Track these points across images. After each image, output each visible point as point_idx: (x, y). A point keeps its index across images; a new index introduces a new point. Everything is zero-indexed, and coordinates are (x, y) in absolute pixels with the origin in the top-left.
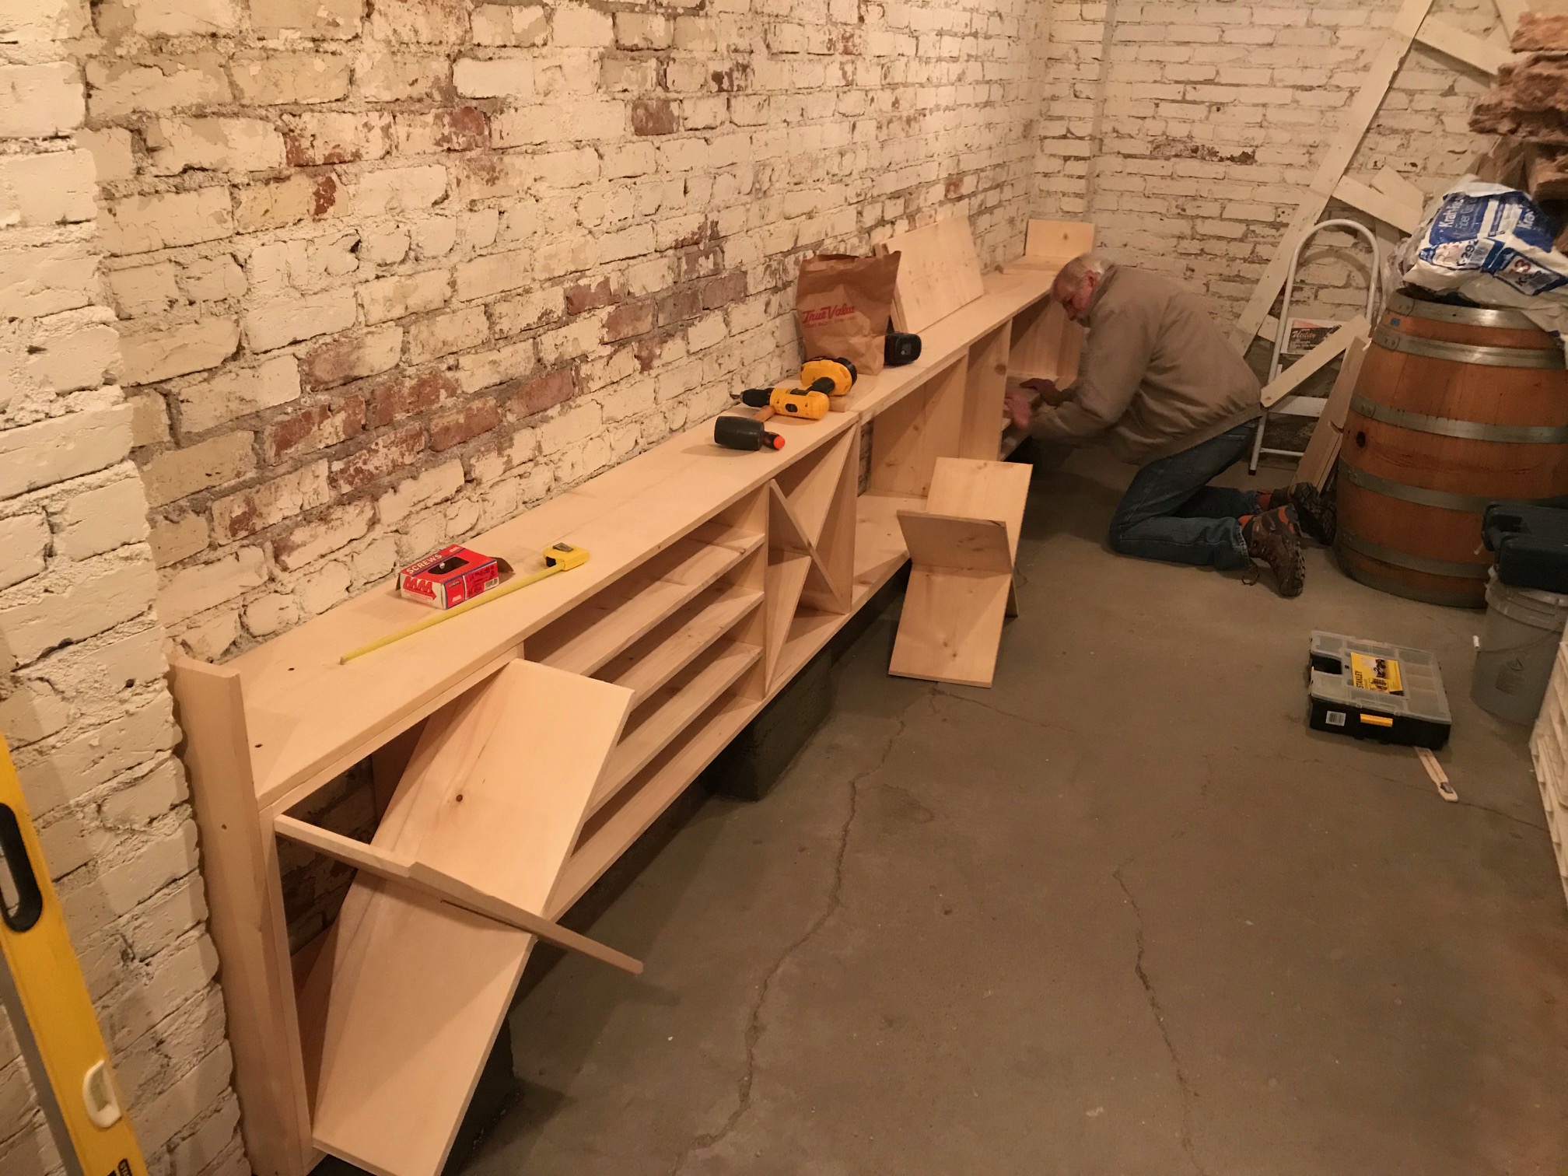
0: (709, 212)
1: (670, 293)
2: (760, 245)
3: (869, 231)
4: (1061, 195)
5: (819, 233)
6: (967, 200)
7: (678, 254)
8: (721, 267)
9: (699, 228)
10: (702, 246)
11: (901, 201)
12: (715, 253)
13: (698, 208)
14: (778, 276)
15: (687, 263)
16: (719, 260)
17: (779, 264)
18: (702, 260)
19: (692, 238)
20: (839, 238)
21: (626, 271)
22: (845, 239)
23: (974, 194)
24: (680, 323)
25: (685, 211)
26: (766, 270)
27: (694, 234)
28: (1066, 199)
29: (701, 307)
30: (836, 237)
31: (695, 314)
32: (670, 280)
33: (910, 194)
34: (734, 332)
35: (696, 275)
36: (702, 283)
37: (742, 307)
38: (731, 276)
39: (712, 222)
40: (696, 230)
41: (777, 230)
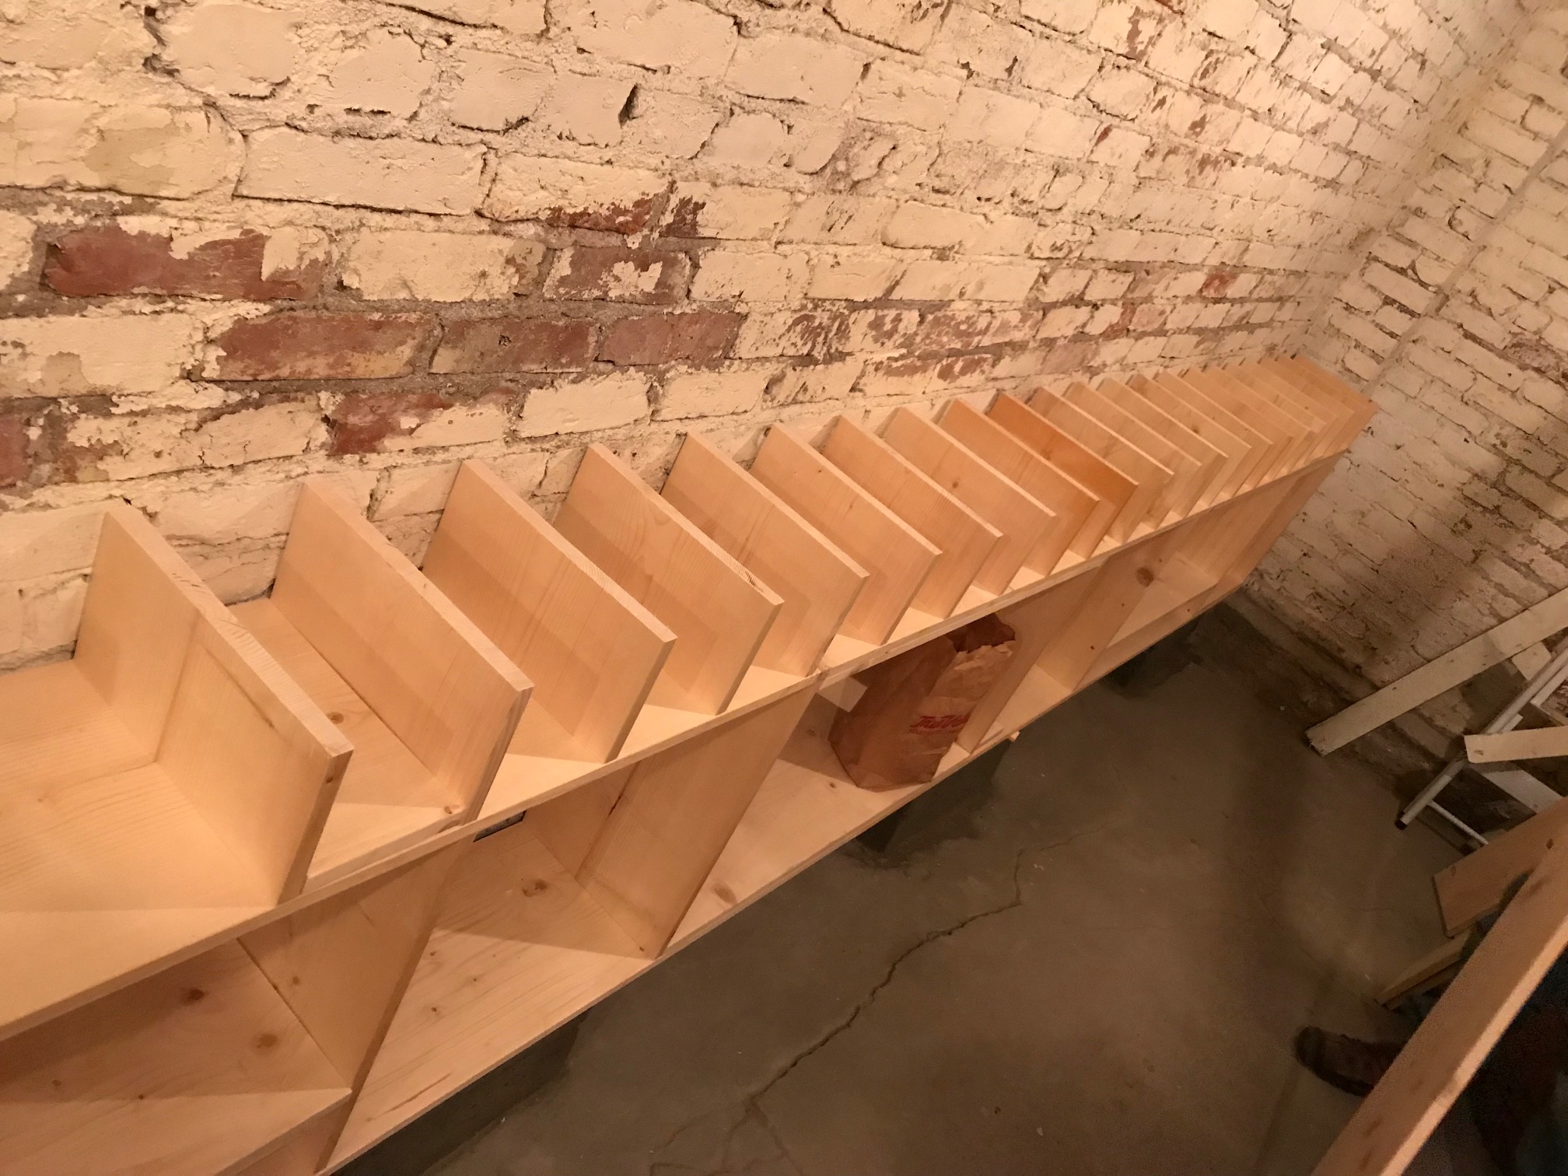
0: (686, 180)
1: (497, 314)
2: (801, 273)
3: (1046, 309)
4: (1354, 344)
5: (948, 288)
6: (1228, 305)
7: (553, 241)
8: (679, 292)
9: (637, 204)
10: (634, 242)
11: (1129, 278)
12: (670, 264)
13: (654, 161)
14: (820, 339)
15: (572, 264)
16: (678, 280)
17: (833, 319)
18: (625, 270)
19: (607, 218)
20: (985, 306)
21: (349, 237)
22: (996, 309)
23: (1242, 301)
24: (508, 376)
25: (608, 154)
26: (796, 322)
27: (617, 211)
28: (1357, 352)
29: (590, 353)
30: (979, 303)
31: (562, 366)
32: (502, 285)
33: (1148, 273)
34: (665, 414)
35: (597, 293)
36: (608, 314)
37: (706, 376)
38: (697, 317)
39: (684, 203)
40: (630, 206)
41: (855, 260)
